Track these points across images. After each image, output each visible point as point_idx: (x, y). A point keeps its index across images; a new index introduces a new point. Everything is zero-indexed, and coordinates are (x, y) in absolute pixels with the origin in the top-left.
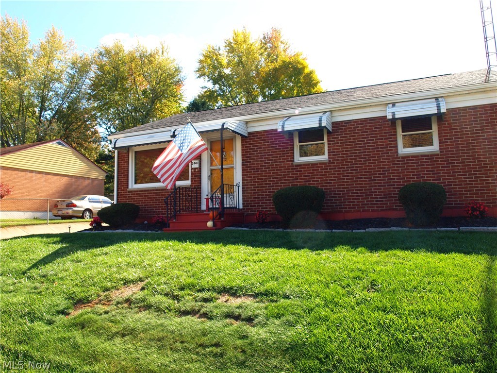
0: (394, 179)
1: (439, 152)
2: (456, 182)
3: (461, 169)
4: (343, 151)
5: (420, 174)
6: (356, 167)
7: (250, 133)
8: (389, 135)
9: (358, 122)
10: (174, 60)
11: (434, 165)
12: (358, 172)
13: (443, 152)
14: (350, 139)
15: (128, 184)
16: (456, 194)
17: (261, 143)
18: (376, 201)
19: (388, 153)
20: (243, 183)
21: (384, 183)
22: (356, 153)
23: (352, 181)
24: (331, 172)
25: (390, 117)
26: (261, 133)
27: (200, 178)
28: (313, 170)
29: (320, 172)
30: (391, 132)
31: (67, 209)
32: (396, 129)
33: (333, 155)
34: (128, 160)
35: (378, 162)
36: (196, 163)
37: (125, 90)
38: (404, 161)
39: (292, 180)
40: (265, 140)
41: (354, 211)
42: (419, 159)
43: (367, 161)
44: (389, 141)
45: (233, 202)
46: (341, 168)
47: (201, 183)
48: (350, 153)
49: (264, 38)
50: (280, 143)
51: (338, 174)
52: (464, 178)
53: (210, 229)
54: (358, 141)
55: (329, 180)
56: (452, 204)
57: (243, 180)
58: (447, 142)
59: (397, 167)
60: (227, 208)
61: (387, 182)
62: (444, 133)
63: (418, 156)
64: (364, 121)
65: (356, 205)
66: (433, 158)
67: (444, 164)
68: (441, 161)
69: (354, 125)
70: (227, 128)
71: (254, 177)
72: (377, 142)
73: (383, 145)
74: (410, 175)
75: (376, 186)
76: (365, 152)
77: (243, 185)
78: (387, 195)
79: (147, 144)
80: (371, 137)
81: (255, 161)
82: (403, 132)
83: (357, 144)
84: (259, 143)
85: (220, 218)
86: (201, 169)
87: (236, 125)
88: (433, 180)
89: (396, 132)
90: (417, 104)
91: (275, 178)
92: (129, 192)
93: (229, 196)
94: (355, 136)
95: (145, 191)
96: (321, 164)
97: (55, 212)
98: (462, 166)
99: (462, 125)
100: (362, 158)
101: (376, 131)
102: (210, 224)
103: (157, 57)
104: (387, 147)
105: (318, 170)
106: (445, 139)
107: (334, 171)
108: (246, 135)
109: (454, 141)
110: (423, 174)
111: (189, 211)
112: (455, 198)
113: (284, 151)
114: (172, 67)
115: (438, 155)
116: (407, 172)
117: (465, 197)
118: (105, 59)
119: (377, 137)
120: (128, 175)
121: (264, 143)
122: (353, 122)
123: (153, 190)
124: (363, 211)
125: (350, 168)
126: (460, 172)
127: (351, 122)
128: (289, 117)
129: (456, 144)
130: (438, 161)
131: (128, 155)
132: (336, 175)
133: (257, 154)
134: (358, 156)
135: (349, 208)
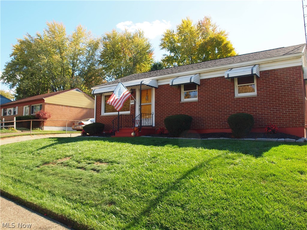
0: (232, 111)
1: (256, 96)
2: (265, 113)
3: (268, 105)
4: (206, 95)
5: (246, 108)
6: (212, 104)
7: (159, 86)
8: (230, 86)
9: (214, 79)
10: (147, 39)
11: (253, 103)
12: (213, 107)
13: (259, 96)
14: (210, 89)
15: (101, 113)
16: (265, 120)
17: (165, 91)
18: (222, 123)
19: (229, 96)
20: (155, 113)
21: (226, 113)
22: (212, 96)
23: (210, 112)
24: (199, 107)
25: (226, 77)
26: (165, 86)
27: (135, 110)
28: (190, 106)
29: (193, 107)
30: (231, 85)
31: (79, 126)
32: (234, 83)
33: (200, 98)
34: (101, 100)
35: (224, 102)
36: (133, 102)
37: (119, 58)
38: (237, 101)
39: (179, 111)
40: (166, 89)
41: (211, 129)
42: (246, 100)
43: (218, 101)
44: (230, 90)
45: (148, 123)
46: (204, 105)
47: (135, 113)
48: (209, 97)
49: (199, 24)
50: (174, 91)
51: (202, 108)
52: (270, 111)
53: (132, 136)
54: (214, 90)
55: (198, 111)
56: (263, 126)
57: (155, 111)
58: (261, 90)
59: (234, 104)
60: (144, 126)
61: (228, 113)
62: (260, 85)
63: (245, 98)
64: (217, 79)
65: (212, 125)
66: (253, 99)
67: (259, 102)
68: (258, 101)
69: (211, 81)
70: (143, 84)
71: (161, 109)
72: (223, 90)
73: (227, 92)
74: (240, 109)
75: (222, 115)
76: (217, 96)
77: (155, 114)
78: (223, 120)
79: (108, 92)
80: (220, 88)
81: (162, 101)
82: (238, 84)
83: (213, 92)
84: (164, 91)
85: (139, 131)
86: (135, 105)
87: (150, 82)
88: (247, 112)
89: (234, 84)
90: (241, 69)
91: (171, 110)
92: (101, 117)
93: (146, 120)
94: (212, 87)
95: (109, 116)
96: (194, 102)
97: (73, 127)
98: (269, 104)
99: (270, 80)
100: (215, 99)
101: (223, 84)
102: (133, 134)
103: (136, 38)
104: (229, 93)
105: (193, 106)
106: (260, 88)
107: (200, 107)
108: (157, 87)
109: (265, 90)
110: (247, 108)
111: (129, 127)
112: (264, 122)
113: (176, 95)
114: (145, 44)
115: (256, 97)
116: (239, 107)
117: (270, 122)
118: (107, 41)
119: (224, 87)
120: (101, 108)
121: (166, 91)
122: (211, 79)
123: (112, 116)
124: (215, 129)
125: (209, 104)
126: (268, 107)
127: (210, 79)
128: (178, 77)
129: (266, 91)
130: (256, 101)
131: (101, 98)
132: (202, 109)
133: (162, 97)
134: (213, 98)
135: (208, 127)
